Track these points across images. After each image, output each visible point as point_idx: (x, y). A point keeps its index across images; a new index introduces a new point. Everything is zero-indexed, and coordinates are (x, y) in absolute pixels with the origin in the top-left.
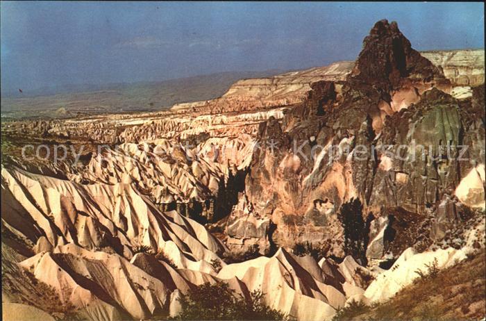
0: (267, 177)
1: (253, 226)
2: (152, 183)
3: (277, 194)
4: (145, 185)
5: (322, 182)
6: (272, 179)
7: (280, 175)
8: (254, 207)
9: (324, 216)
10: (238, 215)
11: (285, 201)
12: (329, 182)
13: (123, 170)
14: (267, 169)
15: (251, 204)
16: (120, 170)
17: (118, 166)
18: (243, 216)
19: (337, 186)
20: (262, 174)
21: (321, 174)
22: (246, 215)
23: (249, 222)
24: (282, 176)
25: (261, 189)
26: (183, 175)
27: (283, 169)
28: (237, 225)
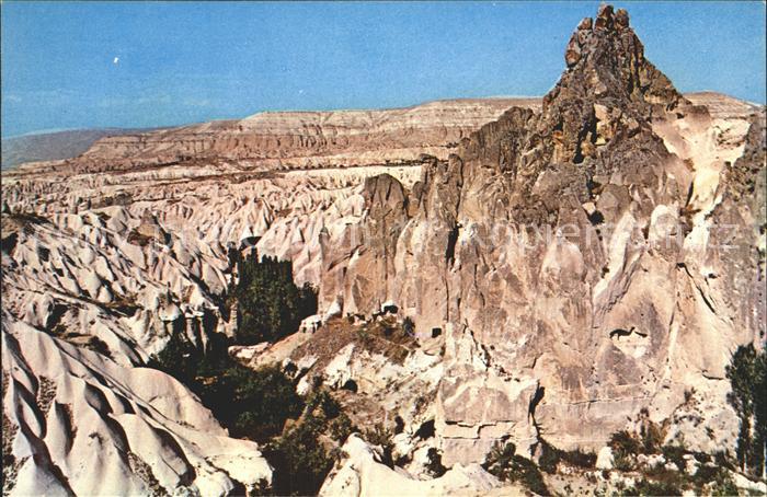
0: (518, 289)
1: (503, 397)
2: (134, 284)
3: (545, 325)
4: (124, 288)
5: (624, 293)
6: (530, 295)
7: (550, 286)
8: (491, 353)
9: (633, 362)
10: (463, 374)
11: (562, 340)
12: (635, 292)
13: (78, 263)
14: (515, 272)
15: (483, 347)
16: (73, 263)
17: (67, 256)
18: (473, 377)
19: (654, 301)
20: (504, 282)
21: (625, 278)
22: (481, 373)
23: (492, 390)
24: (556, 286)
25: (504, 315)
26: (167, 264)
27: (557, 272)
28: (466, 396)
